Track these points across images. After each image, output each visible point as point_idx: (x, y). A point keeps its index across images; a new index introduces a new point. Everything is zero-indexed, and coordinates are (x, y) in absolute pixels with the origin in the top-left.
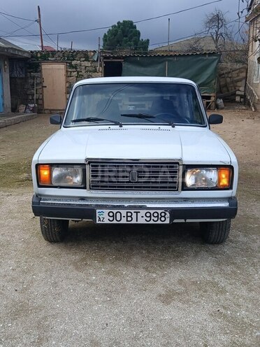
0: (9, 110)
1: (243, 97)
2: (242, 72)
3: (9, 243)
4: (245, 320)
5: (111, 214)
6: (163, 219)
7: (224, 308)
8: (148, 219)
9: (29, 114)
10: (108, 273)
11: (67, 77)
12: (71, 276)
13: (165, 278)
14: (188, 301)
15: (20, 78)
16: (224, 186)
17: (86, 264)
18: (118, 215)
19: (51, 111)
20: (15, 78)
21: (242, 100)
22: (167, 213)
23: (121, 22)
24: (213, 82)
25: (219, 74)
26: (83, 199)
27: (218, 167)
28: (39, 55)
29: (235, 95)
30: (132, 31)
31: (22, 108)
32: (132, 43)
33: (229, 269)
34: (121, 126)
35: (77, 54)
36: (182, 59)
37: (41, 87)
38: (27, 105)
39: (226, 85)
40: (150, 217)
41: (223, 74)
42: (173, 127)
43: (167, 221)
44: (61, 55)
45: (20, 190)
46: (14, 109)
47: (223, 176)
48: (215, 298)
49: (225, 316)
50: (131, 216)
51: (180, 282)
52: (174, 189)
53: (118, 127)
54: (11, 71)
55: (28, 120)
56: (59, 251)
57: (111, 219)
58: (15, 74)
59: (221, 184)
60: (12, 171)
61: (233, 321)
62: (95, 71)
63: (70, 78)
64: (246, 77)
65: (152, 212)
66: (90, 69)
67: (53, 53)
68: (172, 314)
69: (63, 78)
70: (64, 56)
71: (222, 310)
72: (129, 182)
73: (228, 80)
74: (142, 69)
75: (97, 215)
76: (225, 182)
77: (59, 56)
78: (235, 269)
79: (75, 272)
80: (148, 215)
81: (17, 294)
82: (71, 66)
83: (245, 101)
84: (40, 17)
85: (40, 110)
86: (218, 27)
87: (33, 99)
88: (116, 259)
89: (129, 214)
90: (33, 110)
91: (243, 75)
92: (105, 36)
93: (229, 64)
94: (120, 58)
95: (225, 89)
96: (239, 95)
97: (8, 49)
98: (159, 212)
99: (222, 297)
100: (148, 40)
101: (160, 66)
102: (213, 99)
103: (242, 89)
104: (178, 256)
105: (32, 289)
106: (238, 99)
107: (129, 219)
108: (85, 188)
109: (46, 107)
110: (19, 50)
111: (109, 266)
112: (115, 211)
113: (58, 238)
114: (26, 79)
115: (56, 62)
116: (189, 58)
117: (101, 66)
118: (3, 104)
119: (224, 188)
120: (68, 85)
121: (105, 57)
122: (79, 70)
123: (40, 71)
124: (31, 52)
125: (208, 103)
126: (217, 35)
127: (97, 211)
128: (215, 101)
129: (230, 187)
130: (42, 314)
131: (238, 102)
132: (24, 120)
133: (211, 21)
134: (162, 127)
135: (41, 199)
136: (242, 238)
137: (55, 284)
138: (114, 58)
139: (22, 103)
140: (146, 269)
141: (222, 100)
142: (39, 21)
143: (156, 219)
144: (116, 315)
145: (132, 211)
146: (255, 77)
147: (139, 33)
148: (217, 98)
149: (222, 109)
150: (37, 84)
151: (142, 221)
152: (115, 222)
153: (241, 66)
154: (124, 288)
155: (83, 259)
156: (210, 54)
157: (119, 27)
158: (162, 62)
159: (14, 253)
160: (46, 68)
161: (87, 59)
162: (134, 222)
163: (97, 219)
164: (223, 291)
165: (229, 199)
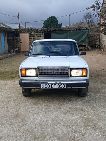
0: (7, 52)
1: (99, 45)
2: (98, 36)
3: (11, 97)
4: (91, 119)
5: (46, 85)
6: (64, 87)
7: (84, 115)
8: (59, 87)
9: (15, 53)
10: (46, 106)
11: (30, 39)
12: (33, 107)
13: (65, 107)
14: (72, 114)
15: (11, 39)
16: (84, 75)
17: (38, 103)
18: (49, 85)
19: (24, 52)
20: (9, 39)
21: (98, 47)
22: (65, 85)
23: (51, 17)
24: (87, 40)
25: (89, 37)
26: (36, 80)
27: (82, 69)
28: (19, 30)
29: (95, 45)
30: (55, 20)
31: (12, 51)
32: (55, 25)
33: (87, 104)
34: (49, 56)
35: (33, 30)
36: (74, 31)
37: (19, 43)
38: (14, 50)
39: (92, 41)
40: (59, 86)
41: (91, 37)
42: (68, 56)
43: (65, 88)
44: (27, 30)
45: (13, 80)
46: (9, 51)
47: (84, 72)
48: (81, 112)
49: (84, 118)
50: (53, 86)
51: (70, 108)
52: (67, 76)
53: (48, 56)
54: (8, 37)
55: (15, 55)
56: (28, 99)
57: (46, 87)
58: (10, 38)
59: (83, 75)
60: (10, 74)
61: (87, 119)
62: (41, 36)
63: (31, 39)
64: (100, 38)
65: (60, 84)
66: (39, 35)
67: (24, 29)
68: (67, 117)
69: (28, 39)
70: (28, 31)
71: (83, 116)
72: (52, 74)
73: (93, 39)
74: (59, 35)
75: (41, 86)
76: (84, 74)
77: (26, 31)
78: (89, 104)
79: (34, 106)
80: (59, 85)
81: (15, 112)
82: (31, 35)
83: (99, 47)
84: (18, 15)
85: (19, 52)
86: (89, 18)
87: (16, 47)
88: (48, 102)
89: (52, 85)
90: (17, 52)
91: (98, 37)
92: (44, 22)
93: (93, 33)
94: (50, 31)
95: (91, 42)
96: (97, 45)
97: (7, 28)
98: (62, 84)
99: (84, 112)
100: (61, 24)
101: (65, 34)
102: (86, 46)
103: (98, 42)
104: (70, 100)
105: (20, 111)
106: (97, 46)
107: (52, 87)
108: (37, 77)
109: (21, 50)
110: (11, 29)
111: (46, 104)
112: (47, 84)
113: (28, 95)
114: (14, 39)
115: (25, 33)
116: (77, 31)
117: (43, 34)
118: (5, 50)
119: (85, 76)
120: (30, 42)
121: (44, 31)
122: (34, 36)
123: (19, 37)
124: (16, 29)
125: (85, 48)
126: (89, 21)
127: (41, 84)
128: (88, 47)
129: (86, 76)
130: (24, 117)
131: (97, 48)
132: (13, 56)
133: (86, 16)
134: (64, 56)
135: (22, 81)
136: (93, 95)
137: (27, 109)
138: (48, 31)
139: (12, 49)
140: (59, 105)
141: (90, 47)
142: (18, 17)
143: (61, 87)
144: (48, 117)
145: (53, 84)
146: (103, 38)
147: (58, 21)
148: (88, 46)
149: (90, 50)
150: (18, 42)
151: (57, 88)
152: (47, 88)
153: (98, 34)
154: (51, 110)
155: (37, 102)
156: (85, 29)
157: (50, 19)
158: (66, 33)
159: (13, 100)
160: (21, 35)
161: (37, 32)
162: (54, 88)
163: (42, 87)
164: (84, 111)
165: (86, 80)
